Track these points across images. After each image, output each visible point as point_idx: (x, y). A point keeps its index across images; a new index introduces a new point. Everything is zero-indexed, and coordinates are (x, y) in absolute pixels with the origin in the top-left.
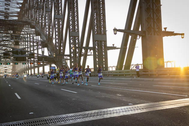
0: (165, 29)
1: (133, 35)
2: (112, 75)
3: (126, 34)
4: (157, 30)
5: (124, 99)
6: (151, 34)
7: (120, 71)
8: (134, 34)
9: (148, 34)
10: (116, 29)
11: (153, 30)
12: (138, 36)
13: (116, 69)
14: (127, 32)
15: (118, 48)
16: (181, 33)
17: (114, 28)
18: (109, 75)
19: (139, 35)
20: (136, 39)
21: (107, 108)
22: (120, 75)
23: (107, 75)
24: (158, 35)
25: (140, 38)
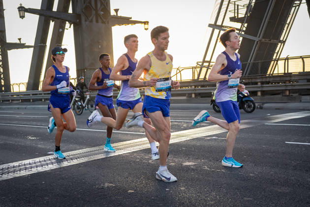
0: (116, 11)
1: (56, 20)
2: (19, 100)
3: (43, 18)
4: (102, 13)
5: (41, 144)
6: (91, 21)
7: (35, 92)
8: (58, 19)
9: (86, 21)
10: (24, 7)
11: (94, 12)
12: (67, 22)
13: (27, 89)
14: (45, 14)
15: (29, 47)
16: (143, 21)
17: (19, 6)
18: (12, 100)
19: (69, 22)
20: (63, 28)
21: (8, 163)
22: (34, 100)
23: (9, 101)
24: (103, 22)
25: (70, 27)
